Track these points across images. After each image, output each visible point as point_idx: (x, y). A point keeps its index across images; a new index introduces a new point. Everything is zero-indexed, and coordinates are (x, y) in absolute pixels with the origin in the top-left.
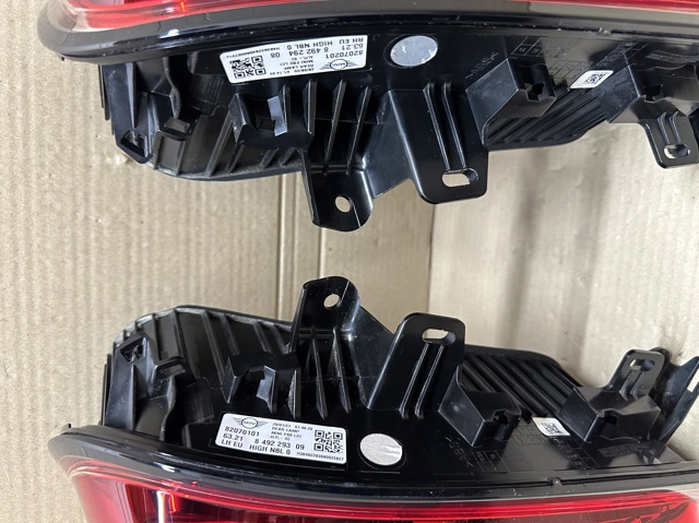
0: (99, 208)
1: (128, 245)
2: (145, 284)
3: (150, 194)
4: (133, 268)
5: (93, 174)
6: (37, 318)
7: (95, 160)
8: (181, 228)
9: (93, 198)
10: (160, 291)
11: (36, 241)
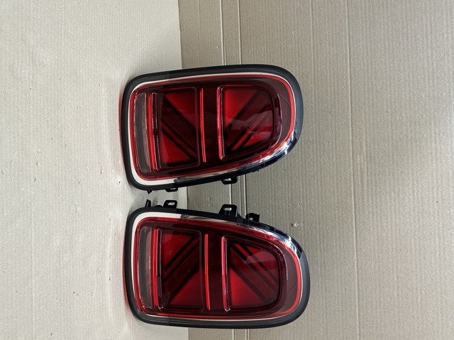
0: (300, 210)
1: (292, 199)
2: (287, 186)
3: (286, 215)
4: (290, 191)
5: (302, 221)
6: (316, 177)
7: (302, 225)
8: (277, 204)
9: (302, 214)
10: (282, 184)
11: (316, 200)
